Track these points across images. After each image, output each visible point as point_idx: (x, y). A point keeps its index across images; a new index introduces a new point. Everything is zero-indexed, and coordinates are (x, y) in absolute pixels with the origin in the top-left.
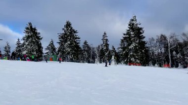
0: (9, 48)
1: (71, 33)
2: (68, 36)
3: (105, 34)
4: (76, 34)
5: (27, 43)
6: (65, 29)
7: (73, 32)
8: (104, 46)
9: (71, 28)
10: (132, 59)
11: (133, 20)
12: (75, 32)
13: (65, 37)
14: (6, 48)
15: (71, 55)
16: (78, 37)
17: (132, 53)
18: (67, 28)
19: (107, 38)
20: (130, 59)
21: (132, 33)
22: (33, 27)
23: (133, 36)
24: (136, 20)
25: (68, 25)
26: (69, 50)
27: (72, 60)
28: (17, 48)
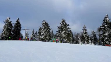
0: (28, 34)
2: (64, 28)
3: (84, 26)
4: (68, 26)
5: (43, 32)
6: (62, 23)
7: (66, 25)
8: (84, 33)
9: (65, 23)
10: (107, 42)
11: (106, 17)
13: (62, 28)
14: (26, 34)
15: (66, 39)
16: (69, 28)
17: (107, 39)
18: (63, 23)
19: (86, 29)
20: (105, 42)
21: (106, 26)
22: (47, 23)
23: (107, 27)
24: (108, 17)
25: (64, 21)
26: (64, 36)
27: (66, 42)
28: (32, 34)
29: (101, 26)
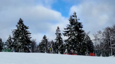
1: (23, 29)
2: (20, 32)
3: (58, 28)
4: (27, 30)
6: (18, 25)
9: (23, 25)
11: (73, 16)
12: (27, 28)
13: (17, 33)
15: (22, 49)
18: (20, 24)
19: (60, 32)
24: (76, 16)
29: (65, 29)
